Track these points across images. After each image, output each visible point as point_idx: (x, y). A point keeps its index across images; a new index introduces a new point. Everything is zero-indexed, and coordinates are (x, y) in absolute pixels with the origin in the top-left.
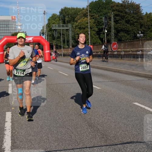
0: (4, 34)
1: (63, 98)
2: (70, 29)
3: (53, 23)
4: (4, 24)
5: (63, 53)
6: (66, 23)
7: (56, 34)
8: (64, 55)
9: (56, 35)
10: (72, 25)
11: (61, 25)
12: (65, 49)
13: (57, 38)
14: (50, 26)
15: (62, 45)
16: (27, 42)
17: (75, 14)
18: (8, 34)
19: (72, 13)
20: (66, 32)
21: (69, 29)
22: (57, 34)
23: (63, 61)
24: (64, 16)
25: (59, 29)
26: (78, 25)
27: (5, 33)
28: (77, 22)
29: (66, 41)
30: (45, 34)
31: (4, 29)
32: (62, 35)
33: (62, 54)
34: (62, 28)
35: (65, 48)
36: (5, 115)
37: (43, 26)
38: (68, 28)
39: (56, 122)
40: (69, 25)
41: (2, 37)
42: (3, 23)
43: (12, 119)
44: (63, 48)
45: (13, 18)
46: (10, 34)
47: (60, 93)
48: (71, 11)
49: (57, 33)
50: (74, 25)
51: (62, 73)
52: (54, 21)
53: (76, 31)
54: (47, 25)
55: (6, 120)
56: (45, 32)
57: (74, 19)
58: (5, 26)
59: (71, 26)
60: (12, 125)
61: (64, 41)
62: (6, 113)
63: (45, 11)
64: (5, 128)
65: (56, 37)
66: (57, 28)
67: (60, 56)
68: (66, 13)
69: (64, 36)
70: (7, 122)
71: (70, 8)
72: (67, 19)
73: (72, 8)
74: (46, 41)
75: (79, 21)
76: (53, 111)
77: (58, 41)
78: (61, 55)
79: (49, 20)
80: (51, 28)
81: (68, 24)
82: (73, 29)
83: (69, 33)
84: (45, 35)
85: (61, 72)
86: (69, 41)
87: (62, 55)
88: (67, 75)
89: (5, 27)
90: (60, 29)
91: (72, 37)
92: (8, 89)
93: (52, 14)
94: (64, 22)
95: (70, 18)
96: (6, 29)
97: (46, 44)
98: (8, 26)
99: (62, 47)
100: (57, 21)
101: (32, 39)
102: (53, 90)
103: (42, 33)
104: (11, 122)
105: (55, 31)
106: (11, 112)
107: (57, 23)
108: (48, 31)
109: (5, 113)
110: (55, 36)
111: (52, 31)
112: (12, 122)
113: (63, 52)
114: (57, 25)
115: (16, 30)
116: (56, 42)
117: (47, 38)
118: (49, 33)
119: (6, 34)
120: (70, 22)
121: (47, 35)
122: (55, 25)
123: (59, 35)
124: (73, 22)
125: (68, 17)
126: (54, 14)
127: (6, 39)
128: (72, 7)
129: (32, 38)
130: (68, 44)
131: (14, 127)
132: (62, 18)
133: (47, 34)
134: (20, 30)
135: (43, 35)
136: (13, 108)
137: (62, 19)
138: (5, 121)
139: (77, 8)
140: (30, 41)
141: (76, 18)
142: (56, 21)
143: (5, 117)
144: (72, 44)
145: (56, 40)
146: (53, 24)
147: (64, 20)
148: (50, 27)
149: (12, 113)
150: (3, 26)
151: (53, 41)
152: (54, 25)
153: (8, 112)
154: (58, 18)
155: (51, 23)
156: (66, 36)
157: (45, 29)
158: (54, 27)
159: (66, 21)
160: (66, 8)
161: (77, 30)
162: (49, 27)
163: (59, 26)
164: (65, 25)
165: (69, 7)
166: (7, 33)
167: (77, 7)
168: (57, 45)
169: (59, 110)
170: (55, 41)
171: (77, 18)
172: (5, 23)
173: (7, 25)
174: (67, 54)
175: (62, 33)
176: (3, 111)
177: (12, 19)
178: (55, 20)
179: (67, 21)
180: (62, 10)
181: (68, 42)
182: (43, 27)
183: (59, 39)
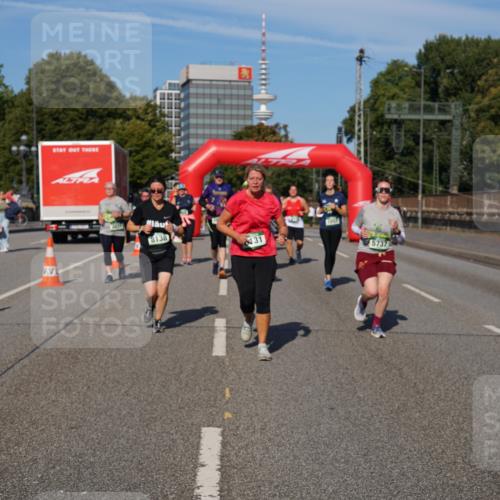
0: (207, 131)
1: (418, 392)
2: (457, 122)
3: (391, 94)
4: (211, 96)
5: (423, 212)
6: (441, 95)
7: (398, 136)
8: (427, 221)
9: (399, 142)
10: (464, 105)
11: (423, 102)
12: (432, 199)
13: (402, 154)
14: (376, 106)
15: (420, 182)
16: (290, 164)
17: (478, 62)
18: (221, 132)
19: (467, 58)
20: (440, 130)
21: (449, 121)
22: (403, 138)
23: (422, 243)
24: (436, 72)
25: (411, 120)
26: (490, 107)
27: (211, 126)
28: (483, 92)
29: (436, 167)
30: (359, 138)
31: (207, 111)
32: (424, 142)
33: (419, 215)
34: (423, 117)
35: (431, 195)
36: (200, 437)
37: (352, 104)
38: (448, 117)
39: (391, 487)
40: (453, 106)
41: (200, 141)
42: (207, 91)
43: (222, 458)
44: (423, 192)
45: (245, 73)
46: (228, 132)
47: (405, 369)
48: (464, 52)
49: (402, 133)
50: (470, 107)
51: (417, 291)
52: (395, 90)
53: (479, 128)
54: (365, 102)
55: (202, 459)
56: (359, 130)
57: (474, 81)
58: (215, 101)
59: (460, 110)
60: (221, 481)
61: (428, 167)
62: (204, 430)
63: (362, 51)
64: (197, 491)
65: (398, 148)
66: (402, 117)
67: (411, 224)
68: (442, 59)
69: (430, 147)
70: (203, 466)
71: (460, 39)
72: (445, 82)
73: (467, 38)
74: (359, 165)
75: (493, 91)
76: (379, 441)
77: (404, 163)
78: (415, 219)
79: (375, 84)
80: (382, 116)
81: (447, 101)
82: (465, 120)
83: (450, 134)
84: (355, 141)
85: (412, 288)
86: (449, 166)
87: (420, 221)
88: (436, 300)
89: (211, 106)
90: (419, 121)
91: (462, 153)
92: (213, 338)
93: (390, 61)
94: (433, 95)
95: (459, 78)
96: (214, 111)
97: (359, 174)
98: (222, 102)
99: (420, 190)
100: (407, 90)
101: (309, 155)
102: (382, 357)
103: (346, 134)
104: (219, 470)
105: (394, 127)
106: (219, 430)
107: (405, 96)
108: (371, 127)
109: (200, 433)
110: (394, 145)
111: (386, 127)
112: (225, 469)
113: (424, 208)
114: (406, 105)
115: (251, 117)
116: (395, 170)
117: (366, 152)
118: (371, 134)
119: (214, 132)
120: (455, 95)
121: (365, 142)
122: (399, 105)
123: (411, 143)
124: (467, 95)
125: (452, 73)
126: (395, 63)
127: (213, 149)
128: (470, 36)
129: (309, 149)
130: (443, 177)
131: (229, 491)
132: (425, 76)
133: (365, 136)
134: (266, 119)
135: (349, 140)
136: (228, 415)
137: (425, 82)
138: (196, 464)
139: (489, 41)
140: (299, 160)
141: (484, 78)
142: (403, 90)
143: (197, 447)
144: (461, 177)
145: (399, 160)
146: (388, 99)
147: (432, 85)
148: (379, 113)
149: (223, 434)
150: (207, 101)
151: (387, 163)
152: (394, 104)
153: (209, 426)
154: (409, 79)
155: (384, 95)
156: (439, 147)
157: (359, 119)
158: (393, 111)
159: (441, 90)
160: (443, 40)
161: (482, 124)
162: (373, 109)
163: (414, 109)
164: (436, 105)
165: (456, 36)
166: (218, 127)
167: (489, 37)
168: (401, 179)
169: (401, 440)
170: (393, 166)
171: (486, 81)
172: (214, 91)
173: (218, 99)
174: (439, 216)
175: (424, 136)
176: (189, 422)
177: (240, 76)
178: (397, 84)
179: (447, 90)
180: (429, 47)
181: (444, 168)
182: (352, 110)
183: (407, 158)
